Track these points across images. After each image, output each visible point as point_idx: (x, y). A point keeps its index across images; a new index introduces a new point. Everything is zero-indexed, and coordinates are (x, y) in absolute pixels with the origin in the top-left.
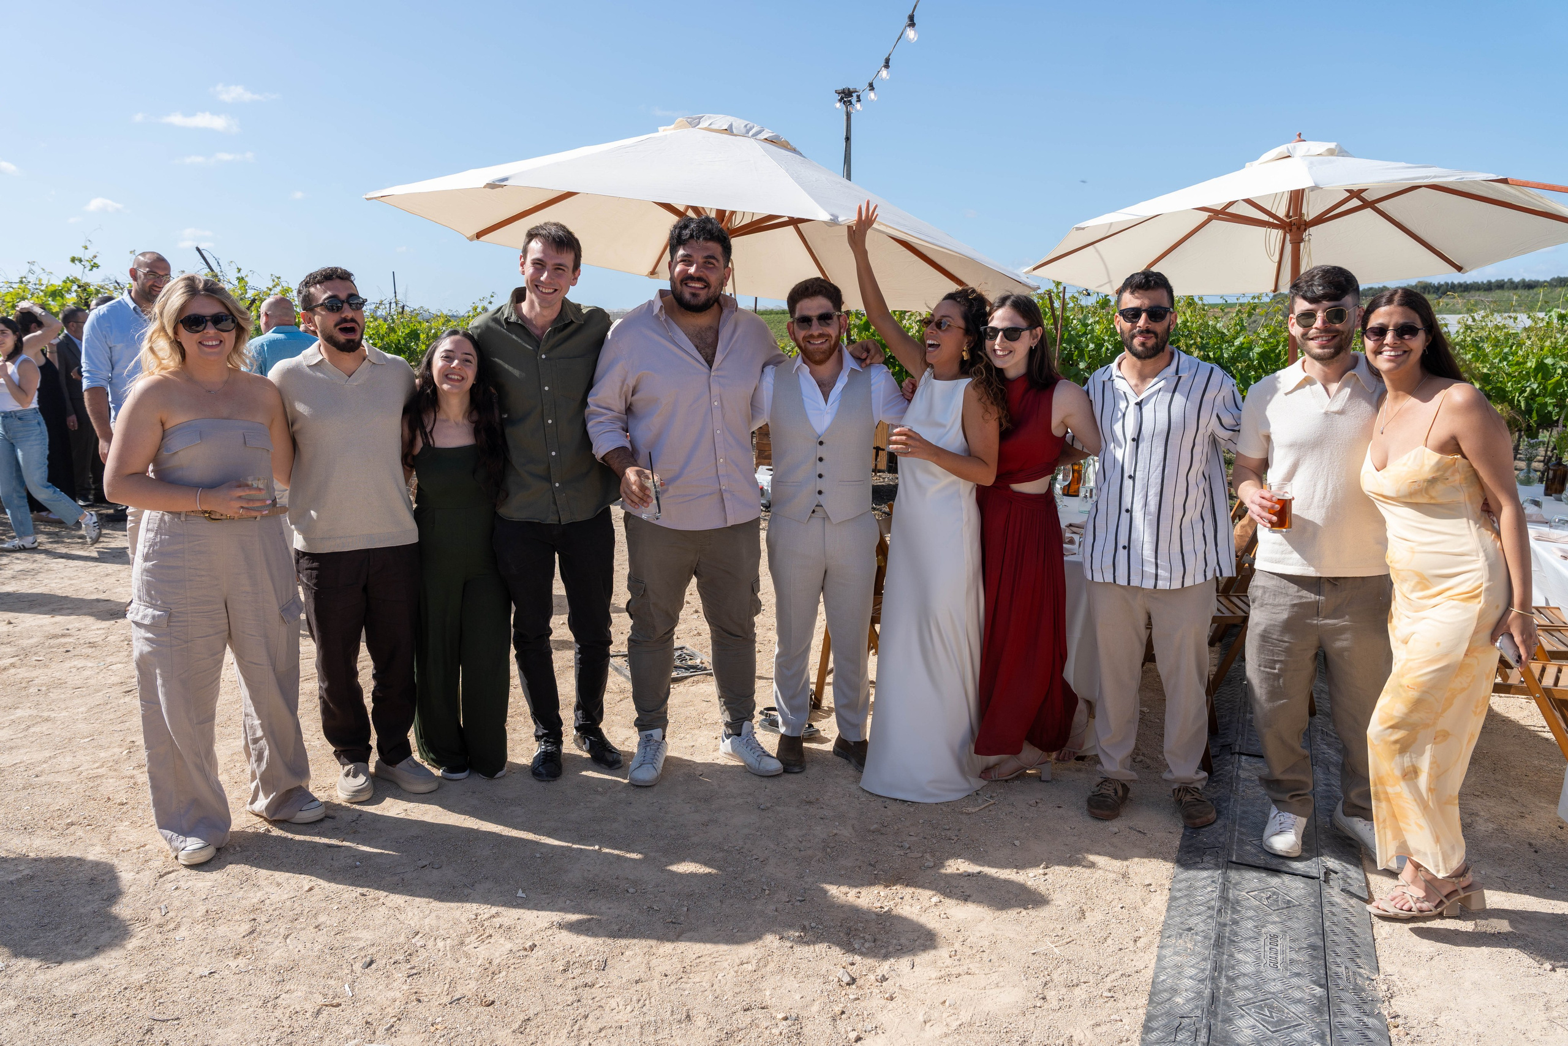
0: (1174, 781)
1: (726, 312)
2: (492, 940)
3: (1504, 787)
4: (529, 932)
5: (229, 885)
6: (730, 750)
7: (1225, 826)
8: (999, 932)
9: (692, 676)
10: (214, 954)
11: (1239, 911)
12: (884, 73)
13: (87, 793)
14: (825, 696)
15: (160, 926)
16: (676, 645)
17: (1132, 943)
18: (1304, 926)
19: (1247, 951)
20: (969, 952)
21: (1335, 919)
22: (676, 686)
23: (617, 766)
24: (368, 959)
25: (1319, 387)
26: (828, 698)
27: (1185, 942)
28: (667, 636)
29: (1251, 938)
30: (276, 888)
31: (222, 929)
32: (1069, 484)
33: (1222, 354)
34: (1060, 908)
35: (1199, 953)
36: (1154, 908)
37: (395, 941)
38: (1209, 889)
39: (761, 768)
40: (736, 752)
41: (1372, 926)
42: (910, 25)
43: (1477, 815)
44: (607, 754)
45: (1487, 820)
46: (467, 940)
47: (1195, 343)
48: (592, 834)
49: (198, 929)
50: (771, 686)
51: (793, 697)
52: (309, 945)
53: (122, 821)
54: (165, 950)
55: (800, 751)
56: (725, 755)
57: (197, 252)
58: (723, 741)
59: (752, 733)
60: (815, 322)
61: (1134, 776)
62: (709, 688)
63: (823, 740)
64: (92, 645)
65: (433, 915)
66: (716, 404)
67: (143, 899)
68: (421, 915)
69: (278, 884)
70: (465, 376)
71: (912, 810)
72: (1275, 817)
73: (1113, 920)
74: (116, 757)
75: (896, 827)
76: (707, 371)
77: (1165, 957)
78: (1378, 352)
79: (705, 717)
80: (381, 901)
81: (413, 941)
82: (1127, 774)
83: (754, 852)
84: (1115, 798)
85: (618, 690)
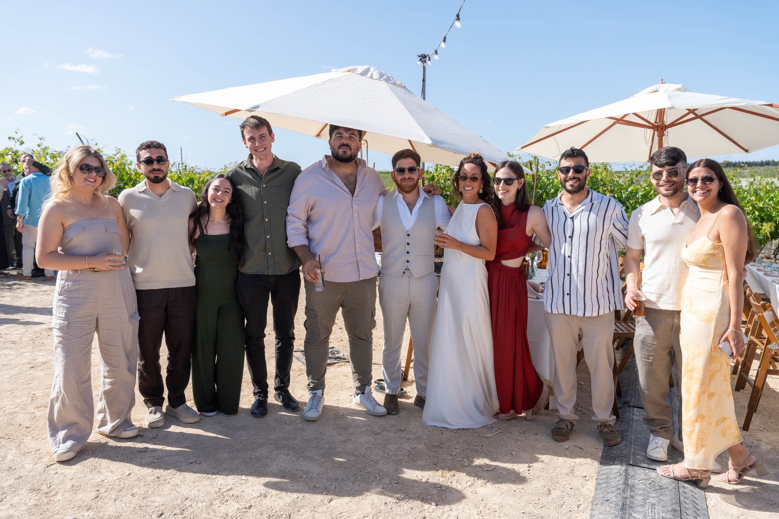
0: (598, 422)
1: (360, 167)
2: (228, 503)
3: (775, 426)
4: (248, 499)
5: (85, 472)
6: (359, 402)
7: (626, 445)
8: (504, 501)
9: (338, 363)
10: (76, 509)
11: (634, 491)
12: (443, 45)
13: (8, 422)
14: (409, 374)
15: (47, 493)
16: (330, 346)
17: (576, 508)
18: (669, 499)
19: (639, 512)
20: (488, 512)
21: (686, 496)
22: (329, 368)
23: (297, 409)
24: (160, 513)
25: (668, 210)
26: (411, 375)
27: (605, 507)
28: (326, 340)
29: (641, 505)
30: (111, 474)
31: (81, 496)
32: (541, 262)
33: (622, 195)
34: (537, 489)
35: (613, 513)
36: (588, 489)
37: (175, 503)
38: (618, 479)
39: (375, 411)
40: (361, 404)
41: (706, 500)
42: (457, 20)
43: (761, 441)
44: (292, 403)
45: (767, 444)
46: (214, 503)
47: (607, 189)
48: (283, 446)
49: (67, 495)
50: (380, 368)
51: (392, 373)
52: (128, 505)
53: (27, 436)
54: (49, 507)
55: (396, 403)
56: (355, 405)
57: (77, 136)
58: (355, 397)
59: (370, 393)
60: (407, 171)
61: (576, 417)
62: (348, 369)
63: (409, 398)
64: (13, 342)
65: (196, 489)
66: (355, 215)
67: (37, 479)
68: (190, 489)
69: (112, 472)
70: (224, 200)
71: (457, 435)
72: (653, 440)
73: (566, 495)
74: (24, 402)
75: (448, 444)
76: (351, 197)
77: (594, 515)
78: (694, 192)
79: (345, 384)
80: (168, 481)
81: (185, 503)
82: (574, 417)
83: (371, 457)
84: (567, 429)
85: (298, 370)
